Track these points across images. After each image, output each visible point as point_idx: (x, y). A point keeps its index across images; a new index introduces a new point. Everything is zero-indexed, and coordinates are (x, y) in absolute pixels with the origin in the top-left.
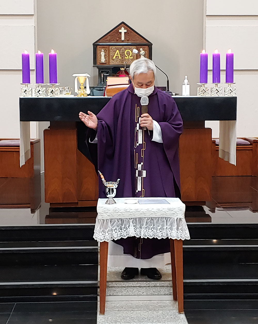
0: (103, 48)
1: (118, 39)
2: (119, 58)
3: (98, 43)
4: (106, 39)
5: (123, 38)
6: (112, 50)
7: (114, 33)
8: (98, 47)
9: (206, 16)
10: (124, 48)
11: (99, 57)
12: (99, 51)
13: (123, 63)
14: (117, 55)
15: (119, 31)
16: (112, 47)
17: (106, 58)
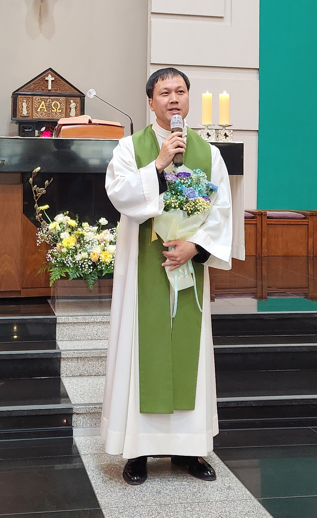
0: (24, 98)
1: (44, 88)
2: (46, 111)
3: (19, 93)
4: (29, 88)
5: (50, 88)
6: (36, 101)
7: (39, 81)
8: (19, 96)
9: (150, 64)
10: (51, 99)
11: (21, 108)
12: (20, 101)
13: (49, 116)
14: (42, 107)
15: (46, 79)
16: (36, 98)
17: (28, 110)
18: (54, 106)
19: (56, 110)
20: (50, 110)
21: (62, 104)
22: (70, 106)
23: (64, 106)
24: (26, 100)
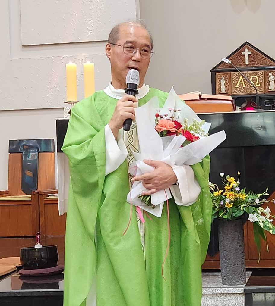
0: (222, 76)
1: (241, 63)
2: (244, 86)
3: (217, 70)
4: (227, 65)
5: (247, 62)
6: (234, 77)
7: (237, 57)
8: (217, 74)
10: (249, 74)
11: (219, 85)
12: (218, 78)
13: (248, 91)
14: (241, 83)
15: (243, 54)
16: (234, 74)
17: (227, 87)
18: (252, 81)
19: (255, 85)
20: (249, 85)
21: (260, 78)
22: (269, 79)
23: (262, 79)
24: (224, 76)
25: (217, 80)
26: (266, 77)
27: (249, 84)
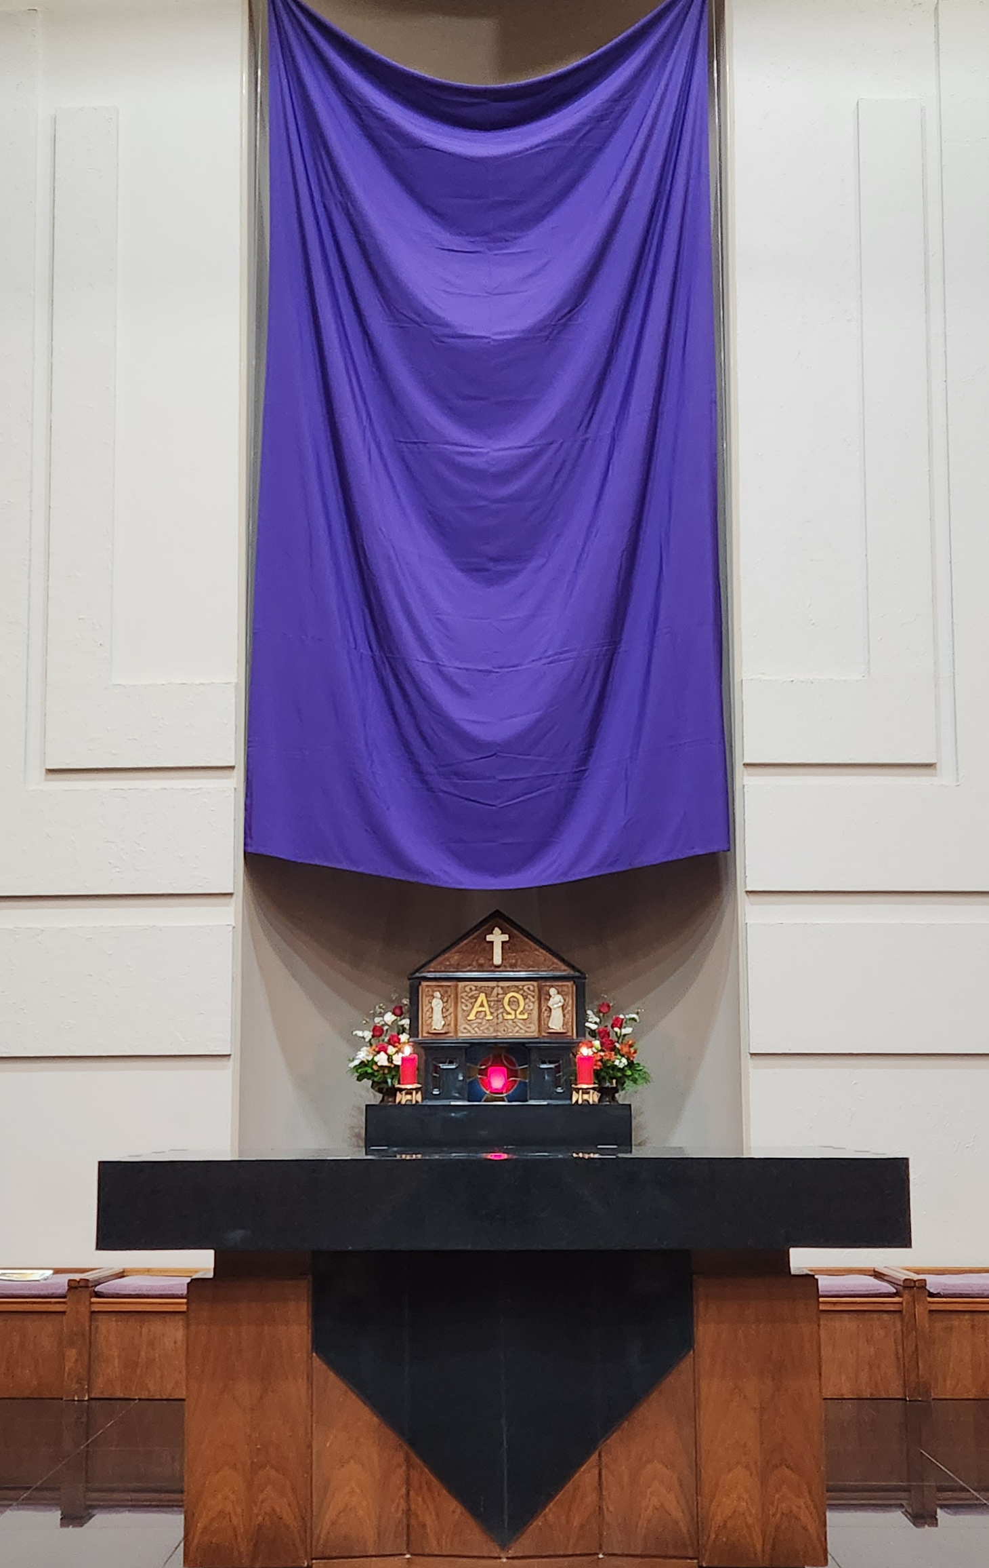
0: (436, 989)
1: (483, 961)
2: (487, 1018)
3: (423, 974)
4: (448, 963)
5: (497, 959)
6: (465, 994)
7: (473, 945)
8: (424, 984)
9: (743, 893)
10: (502, 988)
13: (497, 1031)
14: (481, 1009)
15: (488, 939)
16: (465, 986)
17: (446, 1016)
18: (509, 1005)
19: (515, 1014)
20: (500, 1016)
21: (527, 1000)
22: (550, 1004)
23: (533, 1003)
24: (440, 992)
25: (426, 1000)
26: (543, 996)
27: (502, 1013)
